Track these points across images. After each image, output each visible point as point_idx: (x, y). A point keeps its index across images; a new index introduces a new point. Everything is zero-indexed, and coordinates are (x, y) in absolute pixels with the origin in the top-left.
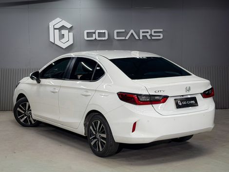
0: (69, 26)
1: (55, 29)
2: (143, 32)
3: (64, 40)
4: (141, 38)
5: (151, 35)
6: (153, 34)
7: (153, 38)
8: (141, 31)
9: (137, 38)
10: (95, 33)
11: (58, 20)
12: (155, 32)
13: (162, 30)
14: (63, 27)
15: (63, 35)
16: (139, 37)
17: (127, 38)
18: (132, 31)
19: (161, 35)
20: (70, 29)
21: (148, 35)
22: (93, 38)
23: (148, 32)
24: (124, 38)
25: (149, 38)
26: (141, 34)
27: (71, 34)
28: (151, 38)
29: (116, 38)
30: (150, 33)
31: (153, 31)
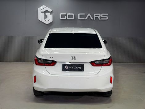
0: (50, 10)
1: (41, 12)
2: (96, 15)
3: (47, 19)
4: (95, 19)
5: (101, 17)
6: (102, 16)
7: (102, 19)
8: (95, 14)
9: (92, 19)
10: (66, 15)
11: (44, 6)
12: (103, 15)
13: (107, 14)
14: (47, 11)
15: (47, 16)
16: (93, 18)
17: (86, 19)
18: (89, 14)
19: (107, 17)
20: (51, 13)
21: (99, 17)
22: (65, 19)
23: (99, 15)
24: (84, 19)
25: (100, 19)
26: (95, 17)
27: (52, 16)
28: (101, 19)
29: (79, 18)
30: (100, 16)
31: (102, 14)
